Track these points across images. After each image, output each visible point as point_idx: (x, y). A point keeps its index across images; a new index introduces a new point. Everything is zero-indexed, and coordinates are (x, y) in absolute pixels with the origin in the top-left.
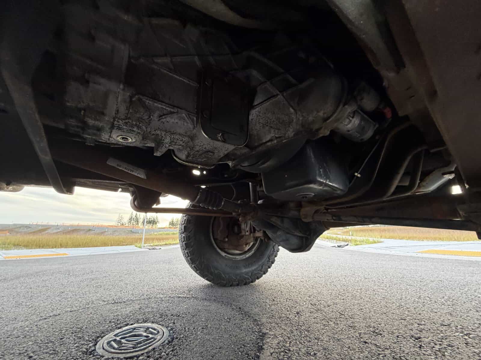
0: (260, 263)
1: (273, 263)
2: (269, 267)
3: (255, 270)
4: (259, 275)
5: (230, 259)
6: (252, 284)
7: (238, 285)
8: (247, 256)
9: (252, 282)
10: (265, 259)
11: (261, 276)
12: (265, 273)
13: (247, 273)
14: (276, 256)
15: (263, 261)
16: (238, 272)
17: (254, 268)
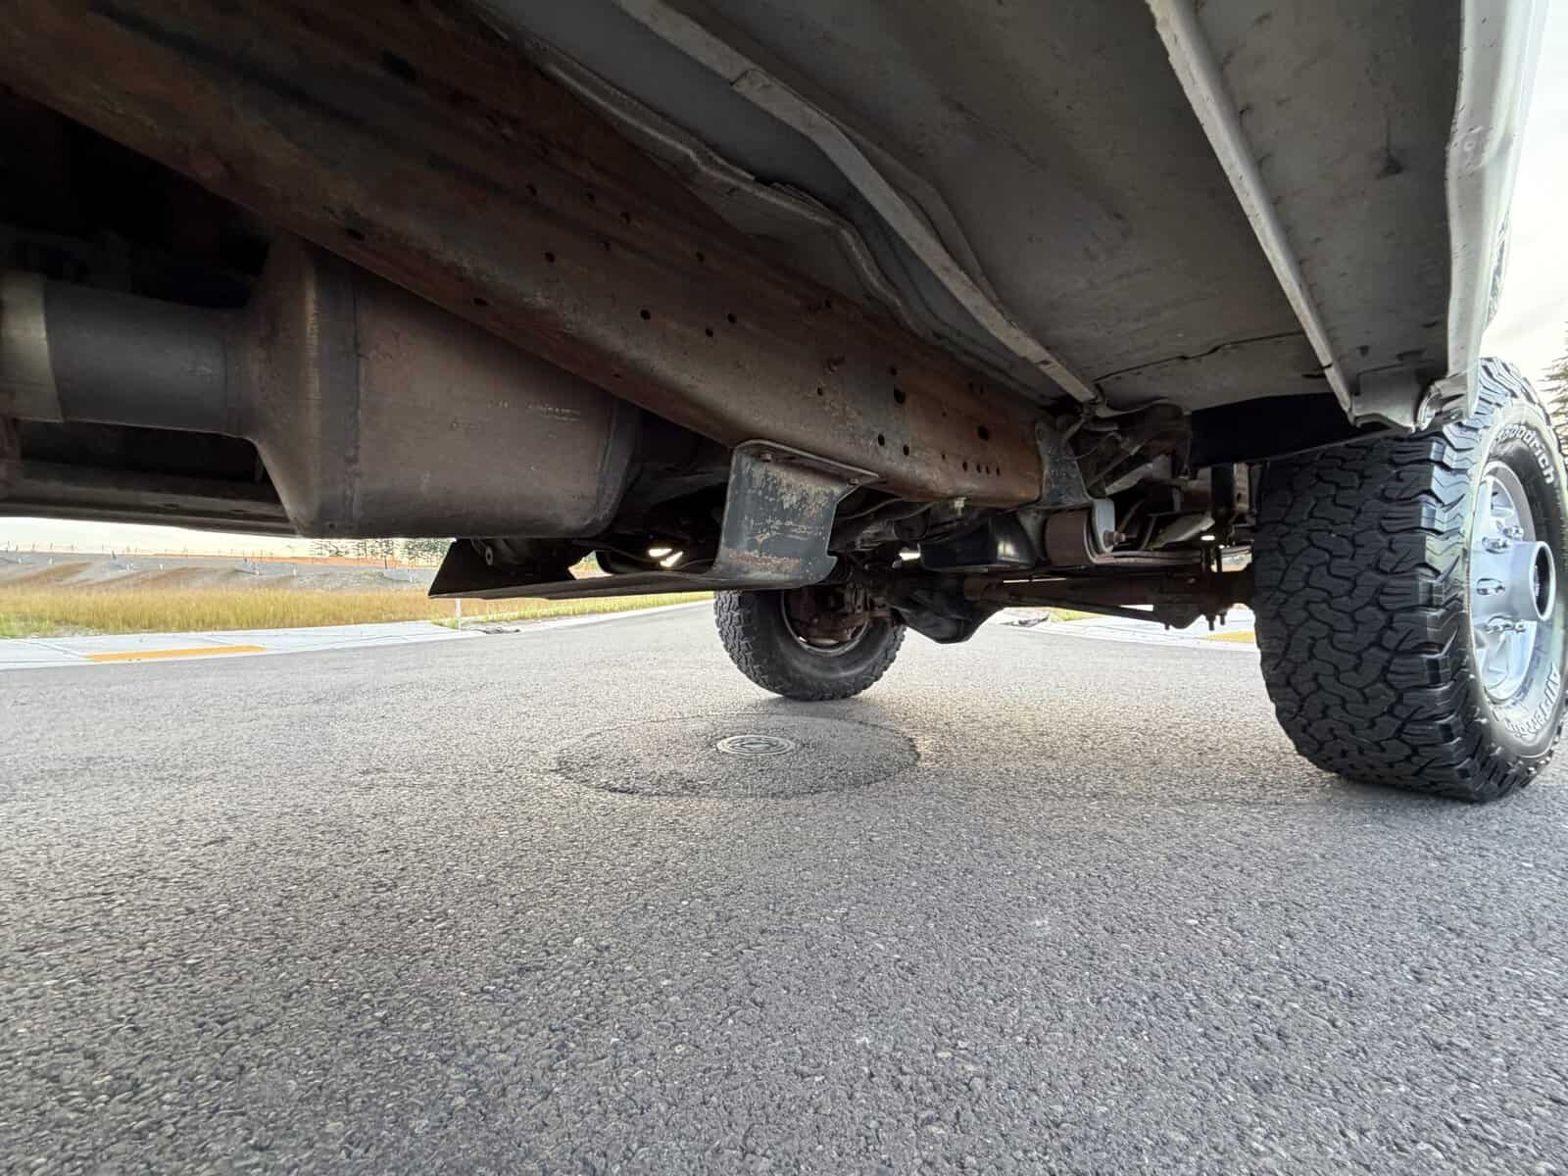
0: (871, 661)
1: (892, 661)
2: (886, 669)
3: (862, 673)
4: (867, 682)
5: (817, 655)
6: (855, 697)
7: (832, 698)
8: (847, 649)
9: (856, 693)
10: (879, 653)
11: (871, 684)
12: (877, 679)
13: (847, 678)
14: (898, 649)
15: (876, 657)
16: (832, 676)
17: (859, 670)
